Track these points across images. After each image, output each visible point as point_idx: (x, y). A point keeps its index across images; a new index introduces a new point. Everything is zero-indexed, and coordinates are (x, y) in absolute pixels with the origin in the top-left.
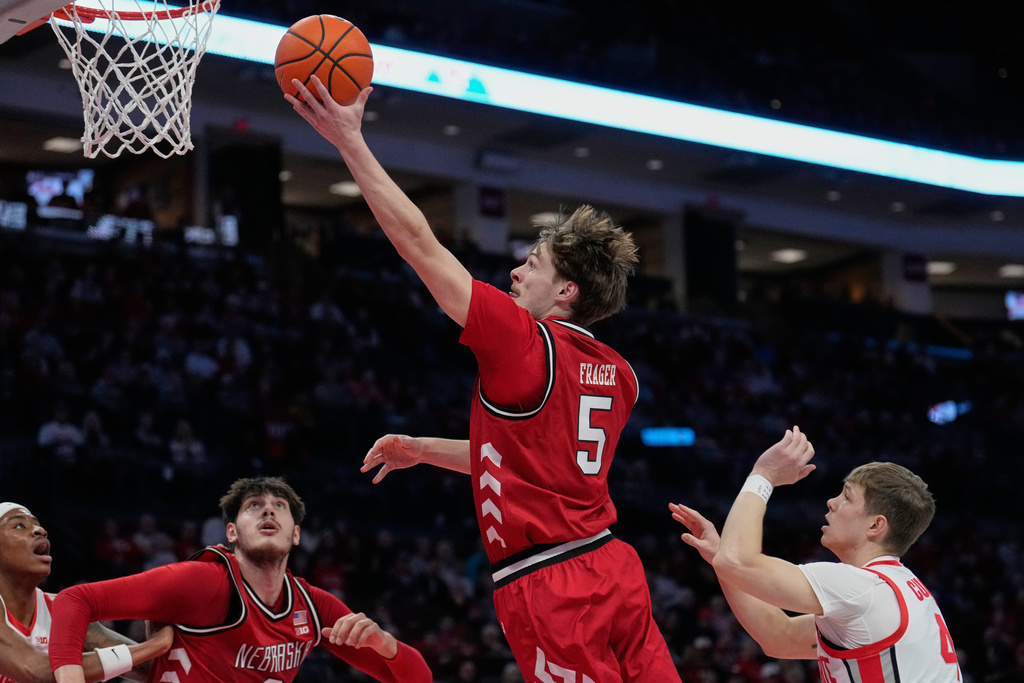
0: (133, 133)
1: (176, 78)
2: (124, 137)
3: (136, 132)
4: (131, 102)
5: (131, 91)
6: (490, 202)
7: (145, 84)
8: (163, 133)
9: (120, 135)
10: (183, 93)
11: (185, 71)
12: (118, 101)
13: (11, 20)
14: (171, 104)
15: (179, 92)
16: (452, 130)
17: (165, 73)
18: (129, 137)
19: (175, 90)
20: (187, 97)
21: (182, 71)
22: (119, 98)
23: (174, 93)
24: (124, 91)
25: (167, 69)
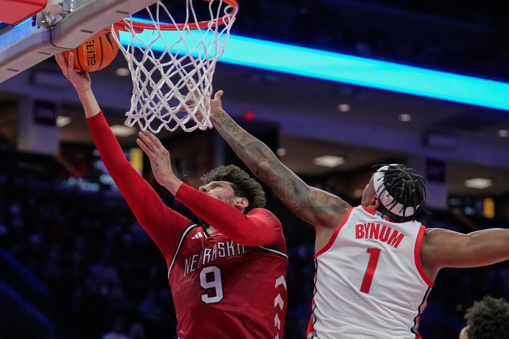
0: (170, 116)
1: (202, 70)
2: (163, 119)
3: (172, 115)
4: (171, 92)
5: (170, 84)
6: (434, 171)
7: (180, 78)
8: (192, 114)
9: (161, 118)
10: (206, 81)
11: (208, 65)
12: (160, 92)
13: (83, 31)
14: (198, 90)
15: (204, 82)
16: (405, 118)
17: (194, 68)
18: (166, 119)
19: (201, 79)
20: (209, 84)
21: (206, 66)
22: (161, 89)
23: (200, 83)
24: (165, 85)
25: (195, 65)
